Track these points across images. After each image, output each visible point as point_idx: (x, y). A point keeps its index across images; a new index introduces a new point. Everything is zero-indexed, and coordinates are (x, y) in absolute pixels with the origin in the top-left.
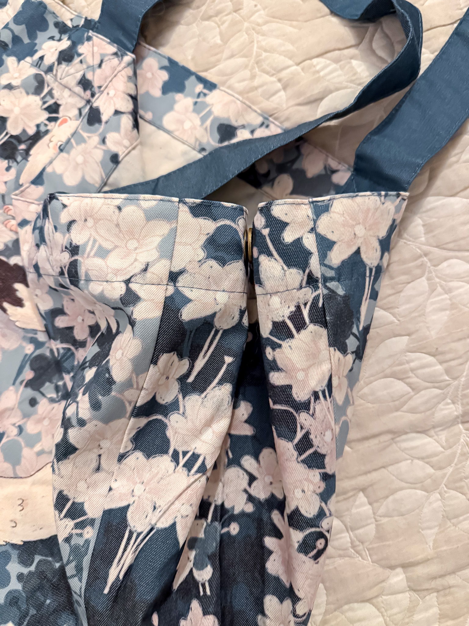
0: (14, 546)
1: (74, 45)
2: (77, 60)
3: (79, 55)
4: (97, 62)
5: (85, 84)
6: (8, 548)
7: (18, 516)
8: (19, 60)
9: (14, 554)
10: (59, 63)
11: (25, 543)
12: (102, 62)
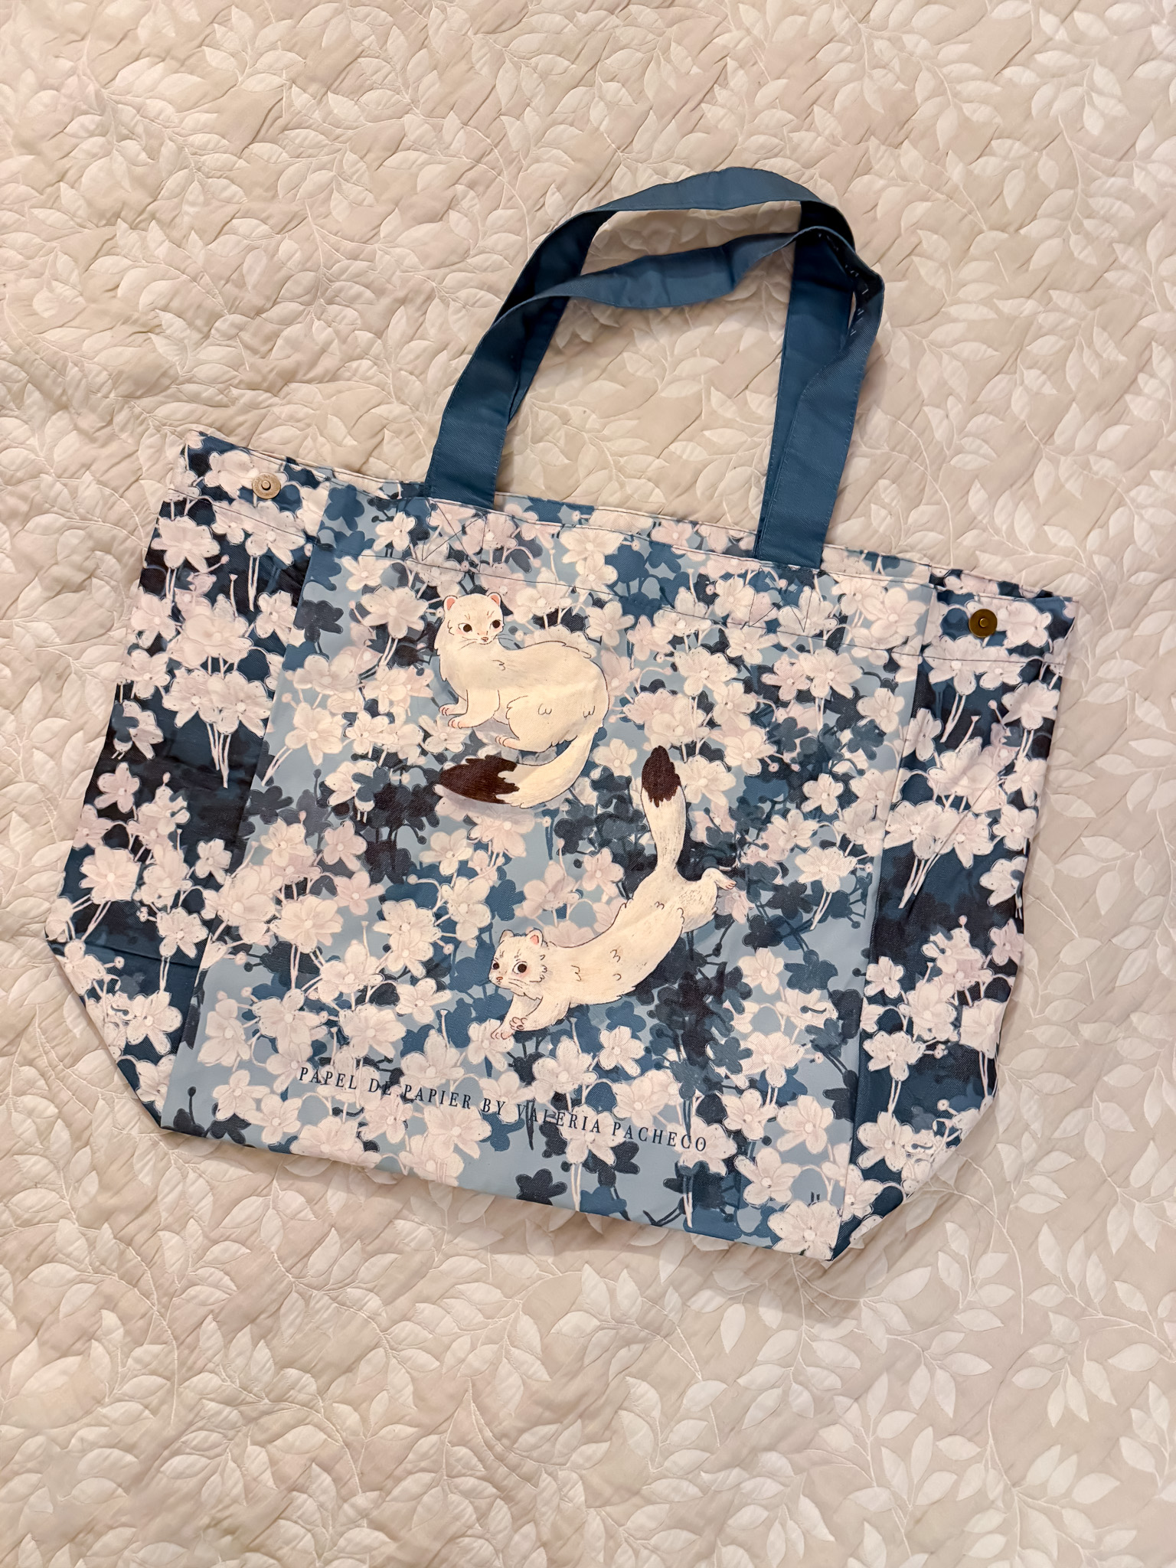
0: (628, 995)
1: (420, 521)
2: (434, 535)
3: (435, 529)
4: (458, 529)
5: (456, 555)
6: (625, 999)
7: (617, 968)
8: (356, 557)
9: (634, 1000)
10: (415, 545)
11: (637, 986)
12: (464, 528)
